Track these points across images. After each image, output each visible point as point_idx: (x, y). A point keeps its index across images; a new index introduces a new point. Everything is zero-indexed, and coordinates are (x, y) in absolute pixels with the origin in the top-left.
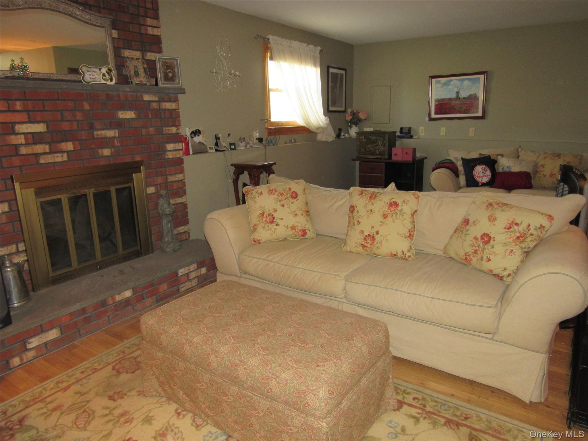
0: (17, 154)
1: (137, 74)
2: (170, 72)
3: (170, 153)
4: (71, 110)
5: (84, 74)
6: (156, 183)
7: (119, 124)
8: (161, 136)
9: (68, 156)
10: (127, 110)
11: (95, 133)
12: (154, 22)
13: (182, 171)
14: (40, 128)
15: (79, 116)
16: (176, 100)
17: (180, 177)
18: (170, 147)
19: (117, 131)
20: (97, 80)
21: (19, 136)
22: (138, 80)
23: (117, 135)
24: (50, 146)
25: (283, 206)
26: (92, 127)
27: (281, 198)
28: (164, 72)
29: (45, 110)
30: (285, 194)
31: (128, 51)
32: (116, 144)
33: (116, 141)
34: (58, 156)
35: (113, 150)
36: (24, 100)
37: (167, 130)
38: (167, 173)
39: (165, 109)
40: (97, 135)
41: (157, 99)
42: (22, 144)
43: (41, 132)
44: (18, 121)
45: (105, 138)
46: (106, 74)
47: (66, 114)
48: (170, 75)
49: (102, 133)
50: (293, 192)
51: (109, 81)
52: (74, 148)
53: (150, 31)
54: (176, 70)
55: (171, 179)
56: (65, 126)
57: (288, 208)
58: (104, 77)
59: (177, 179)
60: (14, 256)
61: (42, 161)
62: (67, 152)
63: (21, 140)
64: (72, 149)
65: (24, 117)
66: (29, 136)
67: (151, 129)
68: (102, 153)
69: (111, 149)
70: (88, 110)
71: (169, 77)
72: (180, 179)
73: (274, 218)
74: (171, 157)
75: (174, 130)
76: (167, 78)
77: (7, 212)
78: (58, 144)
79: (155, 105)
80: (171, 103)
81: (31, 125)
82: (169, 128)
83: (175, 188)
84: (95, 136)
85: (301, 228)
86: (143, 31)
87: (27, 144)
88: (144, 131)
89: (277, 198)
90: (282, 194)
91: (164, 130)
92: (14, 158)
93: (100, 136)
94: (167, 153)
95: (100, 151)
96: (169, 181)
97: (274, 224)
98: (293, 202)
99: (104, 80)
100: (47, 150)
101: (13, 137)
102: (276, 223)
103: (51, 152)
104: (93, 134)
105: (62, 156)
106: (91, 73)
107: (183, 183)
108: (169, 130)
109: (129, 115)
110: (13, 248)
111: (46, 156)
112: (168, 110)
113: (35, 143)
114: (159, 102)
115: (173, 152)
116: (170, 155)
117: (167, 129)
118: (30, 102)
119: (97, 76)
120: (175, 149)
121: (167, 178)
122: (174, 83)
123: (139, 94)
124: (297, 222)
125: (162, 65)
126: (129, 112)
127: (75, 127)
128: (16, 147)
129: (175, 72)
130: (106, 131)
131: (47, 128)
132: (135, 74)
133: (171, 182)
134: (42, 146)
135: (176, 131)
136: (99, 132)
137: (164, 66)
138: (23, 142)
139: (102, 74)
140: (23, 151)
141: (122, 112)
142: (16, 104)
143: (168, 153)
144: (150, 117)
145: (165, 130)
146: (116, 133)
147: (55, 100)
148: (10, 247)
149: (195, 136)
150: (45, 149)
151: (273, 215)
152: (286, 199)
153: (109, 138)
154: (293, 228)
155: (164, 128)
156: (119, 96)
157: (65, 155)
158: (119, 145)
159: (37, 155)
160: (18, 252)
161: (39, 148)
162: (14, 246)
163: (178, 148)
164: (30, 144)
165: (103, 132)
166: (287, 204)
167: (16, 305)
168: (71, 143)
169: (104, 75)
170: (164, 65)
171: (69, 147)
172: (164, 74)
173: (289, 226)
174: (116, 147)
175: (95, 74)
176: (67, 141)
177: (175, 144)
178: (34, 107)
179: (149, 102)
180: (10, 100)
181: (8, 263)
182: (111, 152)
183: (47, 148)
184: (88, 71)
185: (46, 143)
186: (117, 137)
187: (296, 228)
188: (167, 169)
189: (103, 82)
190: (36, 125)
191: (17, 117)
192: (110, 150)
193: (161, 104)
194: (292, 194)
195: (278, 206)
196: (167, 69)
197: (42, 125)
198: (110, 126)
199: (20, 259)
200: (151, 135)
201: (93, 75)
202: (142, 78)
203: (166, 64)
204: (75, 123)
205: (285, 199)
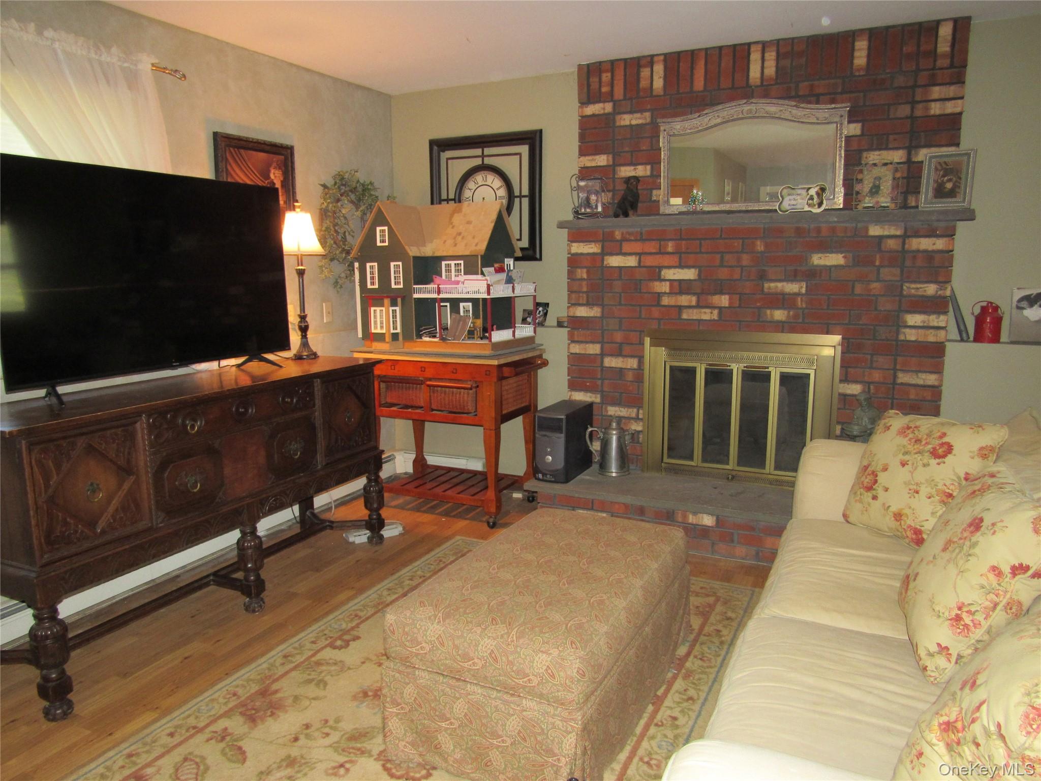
0: (658, 304)
1: (875, 190)
2: (950, 180)
3: (914, 331)
4: (737, 252)
5: (783, 199)
6: (866, 379)
7: (812, 274)
8: (897, 298)
9: (720, 314)
10: (832, 252)
11: (766, 285)
12: (952, 90)
13: (938, 369)
14: (689, 274)
15: (746, 259)
16: (950, 234)
17: (931, 379)
18: (914, 319)
19: (804, 285)
20: (798, 206)
21: (663, 283)
22: (874, 200)
23: (803, 291)
24: (698, 298)
25: (903, 464)
26: (763, 276)
27: (910, 448)
28: (936, 181)
29: (701, 252)
30: (924, 442)
31: (877, 153)
32: (799, 304)
33: (799, 299)
34: (705, 313)
35: (791, 313)
36: (679, 240)
37: (913, 288)
38: (898, 367)
39: (918, 251)
40: (769, 288)
41: (898, 233)
42: (665, 293)
43: (690, 280)
44: (666, 265)
45: (783, 294)
46: (815, 197)
47: (727, 257)
48: (949, 186)
49: (777, 287)
50: (942, 445)
51: (817, 206)
52: (730, 303)
53: (936, 109)
54: (963, 177)
55: (903, 378)
56: (723, 273)
57: (910, 472)
58: (810, 202)
59: (921, 382)
60: (632, 421)
61: (685, 316)
62: (720, 308)
63: (665, 287)
64: (727, 305)
65: (674, 260)
66: (676, 284)
67: (875, 286)
68: (772, 315)
69: (789, 312)
70: (761, 252)
71: (947, 190)
72: (930, 383)
73: (876, 482)
74: (913, 338)
75: (931, 289)
76: (940, 193)
77: (634, 369)
78: (709, 297)
79: (892, 244)
80: (934, 239)
81: (680, 270)
82: (919, 286)
83: (912, 397)
84: (766, 290)
85: (913, 525)
86: (919, 112)
87: (671, 293)
88: (859, 288)
89: (904, 446)
90: (918, 441)
91: (905, 288)
92: (653, 309)
93: (773, 291)
94: (904, 330)
95: (768, 312)
96: (899, 381)
97: (870, 494)
98: (929, 465)
99: (809, 205)
100: (694, 303)
101: (657, 284)
102: (874, 492)
103: (698, 306)
104: (763, 287)
105: (711, 313)
106: (791, 197)
107: (936, 392)
108: (918, 289)
109: (835, 259)
110: (632, 412)
111: (690, 311)
112: (925, 251)
113: (681, 293)
114: (905, 237)
115: (920, 331)
116: (911, 335)
117: (913, 286)
118: (684, 242)
119: (800, 201)
120: (925, 324)
121: (895, 377)
122: (953, 200)
123: (860, 225)
124: (910, 508)
125: (936, 169)
126: (834, 255)
127: (736, 276)
128: (659, 295)
129: (960, 178)
130: (785, 284)
131: (699, 275)
132: (871, 191)
133: (902, 384)
134: (688, 297)
135: (937, 292)
136: (772, 285)
137: (940, 171)
138: (668, 291)
139: (808, 197)
140: (665, 301)
141: (820, 255)
142: (668, 245)
143: (907, 331)
144: (877, 263)
145: (909, 288)
146: (802, 287)
147: (717, 239)
148: (630, 410)
149: (1031, 306)
150: (691, 301)
151: (876, 476)
152: (919, 452)
153: (790, 294)
154: (898, 516)
155: (907, 285)
156: (818, 230)
157: (716, 312)
158: (804, 306)
159: (680, 308)
160: (637, 419)
161: (684, 300)
162: (635, 410)
163: (936, 324)
164: (676, 294)
165: (779, 285)
166: (913, 464)
167: (614, 475)
168: (727, 297)
169: (811, 198)
170: (939, 167)
171: (723, 301)
172: (936, 185)
173: (891, 509)
174: (798, 308)
175: (799, 197)
176: (722, 293)
177: (930, 315)
178: (687, 249)
179: (881, 238)
180: (664, 240)
181: (614, 425)
182: (788, 316)
183: (693, 300)
184: (789, 195)
185: (694, 294)
186: (803, 295)
187: (903, 518)
188: (900, 359)
189: (807, 208)
190: (686, 270)
191: (666, 260)
192: (786, 312)
193: (907, 241)
194: (938, 448)
195: (894, 464)
196: (944, 176)
197: (693, 270)
198: (793, 277)
199: (636, 427)
200: (874, 295)
201: (795, 200)
202: (883, 196)
203: (944, 166)
204: (738, 270)
205: (916, 453)
